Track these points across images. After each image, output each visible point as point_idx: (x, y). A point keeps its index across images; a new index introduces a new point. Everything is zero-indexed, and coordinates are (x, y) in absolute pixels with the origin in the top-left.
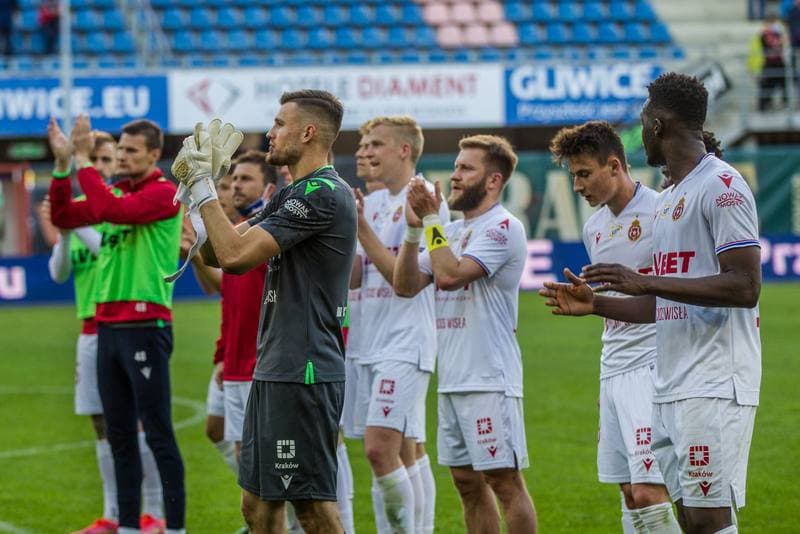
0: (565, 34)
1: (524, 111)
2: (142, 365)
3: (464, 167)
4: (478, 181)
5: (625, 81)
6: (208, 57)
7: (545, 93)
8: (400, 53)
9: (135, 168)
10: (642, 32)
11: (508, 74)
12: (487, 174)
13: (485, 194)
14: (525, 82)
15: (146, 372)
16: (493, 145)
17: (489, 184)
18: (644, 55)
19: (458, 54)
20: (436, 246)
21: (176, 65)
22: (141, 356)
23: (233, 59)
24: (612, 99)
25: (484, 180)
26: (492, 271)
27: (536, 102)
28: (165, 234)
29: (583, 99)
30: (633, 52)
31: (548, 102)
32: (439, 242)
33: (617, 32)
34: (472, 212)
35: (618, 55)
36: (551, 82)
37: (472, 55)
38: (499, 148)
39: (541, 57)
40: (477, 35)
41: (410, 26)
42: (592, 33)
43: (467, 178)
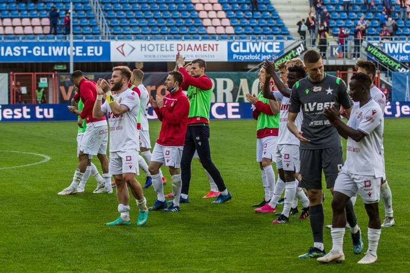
0: (251, 30)
1: (235, 56)
2: (198, 141)
3: (114, 76)
4: (119, 80)
5: (270, 47)
6: (125, 36)
7: (242, 51)
8: (192, 36)
9: (196, 74)
10: (278, 30)
11: (229, 44)
12: (122, 78)
13: (122, 85)
14: (235, 47)
15: (200, 144)
16: (123, 69)
17: (123, 81)
18: (278, 38)
19: (213, 37)
20: (112, 101)
21: (113, 38)
22: (198, 138)
23: (133, 37)
24: (266, 53)
25: (121, 80)
26: (131, 109)
27: (239, 54)
28: (206, 95)
29: (255, 53)
30: (274, 37)
31: (243, 54)
32: (113, 100)
33: (270, 30)
34: (119, 91)
35: (269, 38)
36: (245, 47)
37: (217, 37)
38: (125, 69)
39: (241, 38)
40: (221, 30)
41: (197, 27)
42: (261, 30)
43: (116, 80)
